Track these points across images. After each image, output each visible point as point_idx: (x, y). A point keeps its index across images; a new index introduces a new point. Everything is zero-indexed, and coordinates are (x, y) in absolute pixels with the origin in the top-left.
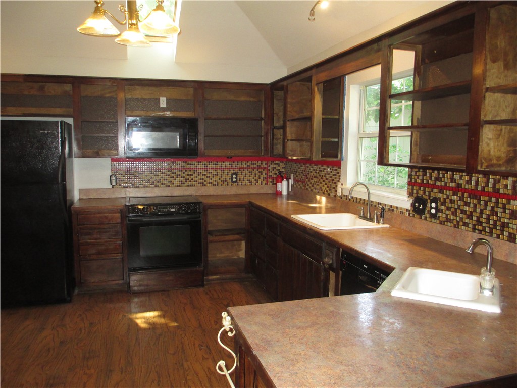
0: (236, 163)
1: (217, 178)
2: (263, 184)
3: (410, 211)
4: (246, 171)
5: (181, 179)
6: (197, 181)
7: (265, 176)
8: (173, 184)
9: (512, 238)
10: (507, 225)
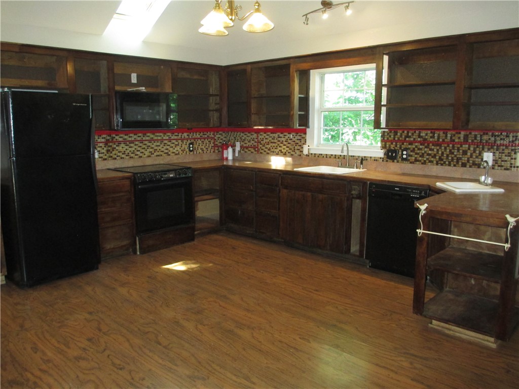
0: (192, 134)
1: (178, 148)
2: (212, 152)
3: (383, 158)
4: (199, 140)
5: (151, 150)
6: (163, 151)
7: (213, 145)
8: (145, 154)
9: (464, 165)
10: (461, 159)
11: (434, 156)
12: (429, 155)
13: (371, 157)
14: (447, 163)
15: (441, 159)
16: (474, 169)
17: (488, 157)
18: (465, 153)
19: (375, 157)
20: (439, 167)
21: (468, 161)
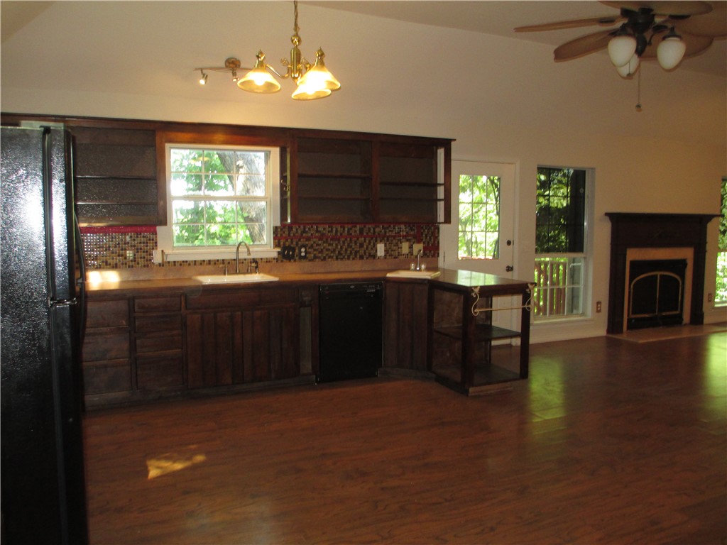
3: (277, 259)
9: (361, 258)
10: (359, 251)
12: (327, 250)
14: (346, 257)
15: (340, 253)
16: (371, 260)
17: (381, 249)
18: (361, 245)
20: (339, 261)
21: (365, 253)
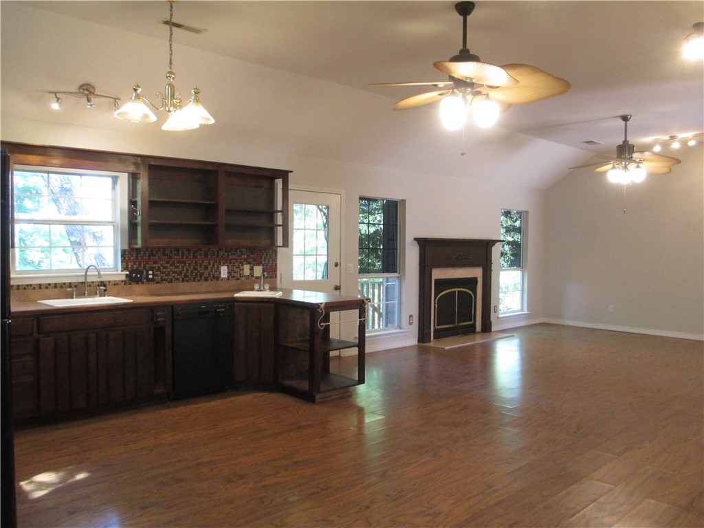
3: (125, 281)
9: (206, 279)
10: (204, 273)
11: (180, 274)
12: (174, 272)
13: (109, 282)
14: (192, 279)
15: (186, 276)
16: (215, 282)
17: (224, 271)
18: (206, 268)
19: (115, 281)
20: (186, 283)
21: (209, 275)
